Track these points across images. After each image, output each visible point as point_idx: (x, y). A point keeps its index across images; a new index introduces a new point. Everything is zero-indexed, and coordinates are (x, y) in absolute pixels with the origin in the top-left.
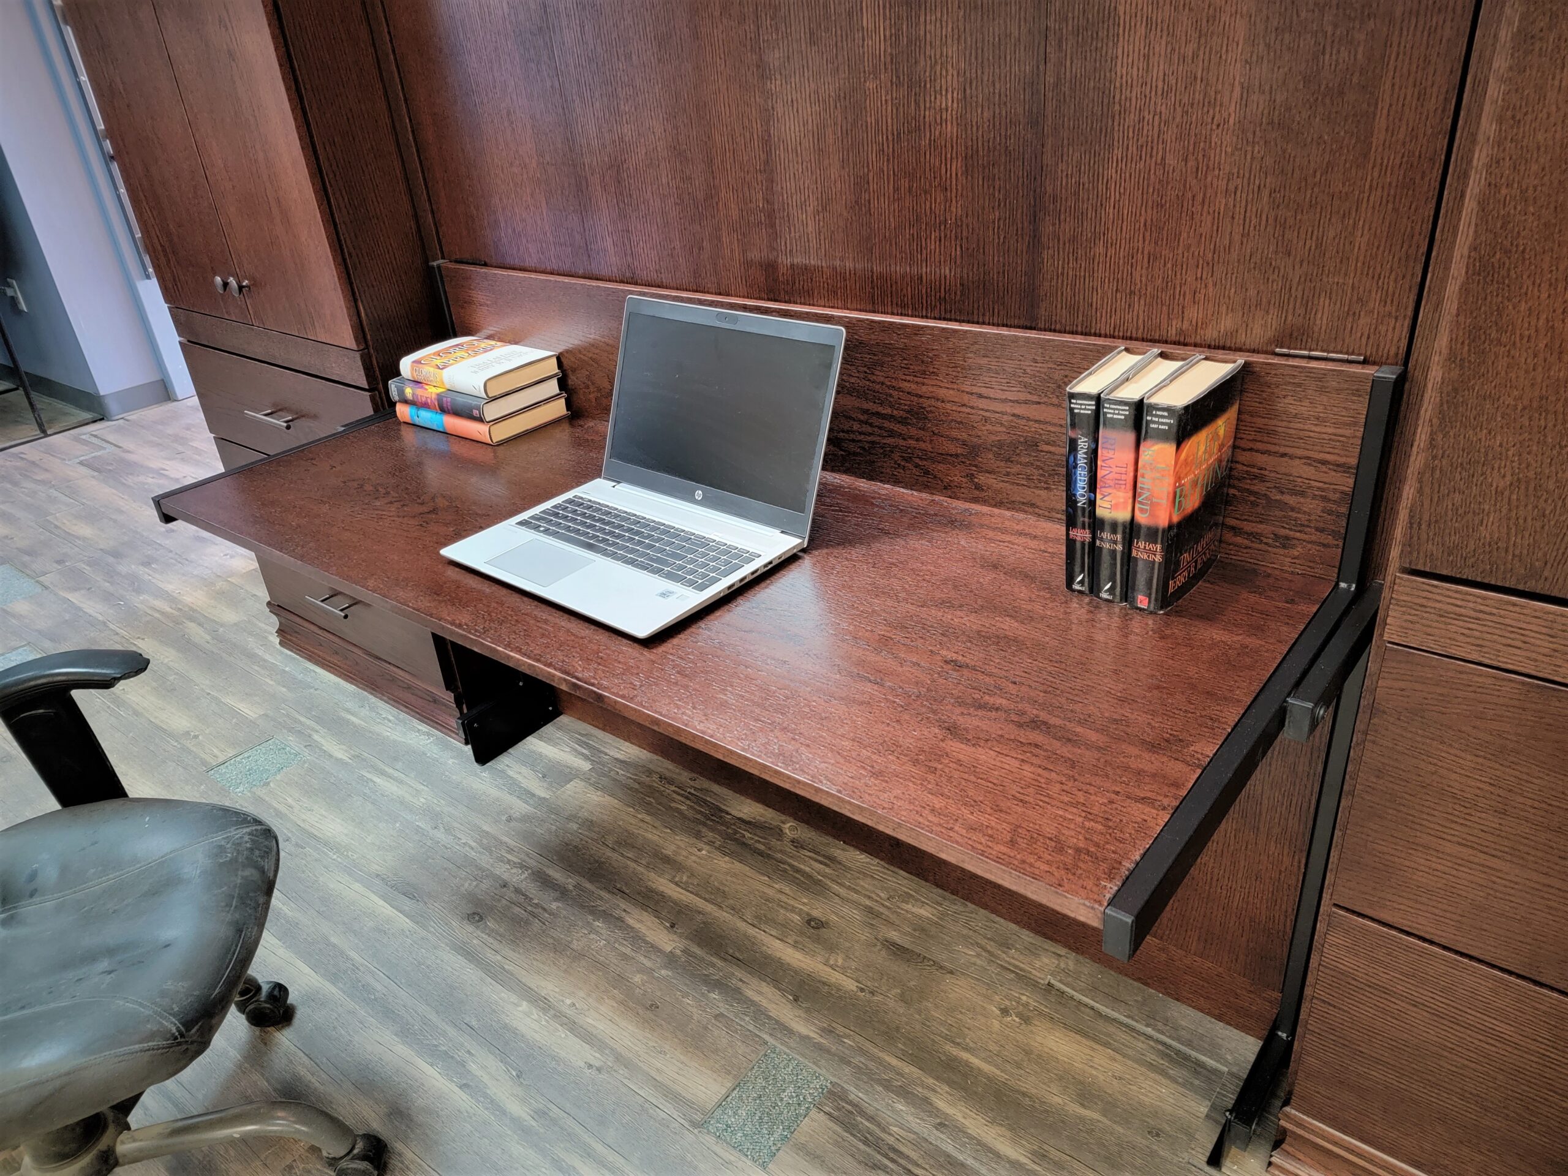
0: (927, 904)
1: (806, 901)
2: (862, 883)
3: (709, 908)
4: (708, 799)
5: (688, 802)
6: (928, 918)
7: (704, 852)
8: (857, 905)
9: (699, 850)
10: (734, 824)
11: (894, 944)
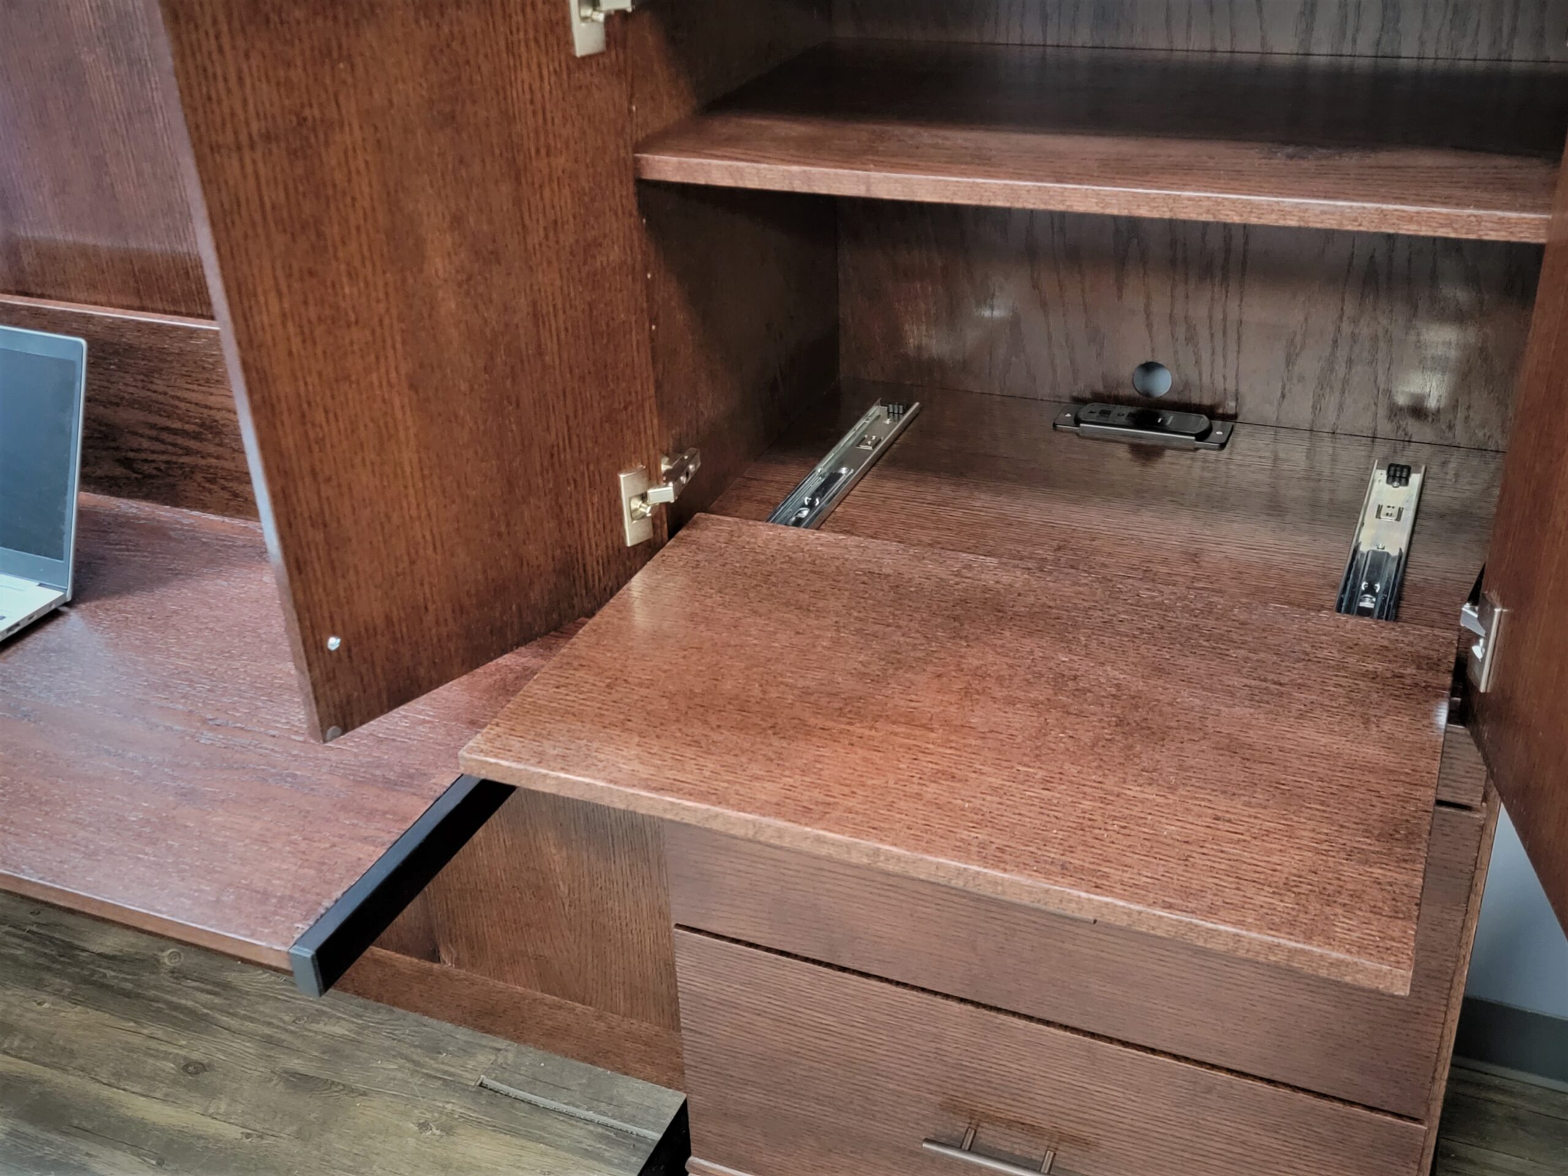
0: (344, 1019)
1: (184, 1043)
2: (261, 1009)
3: (48, 1074)
4: (57, 935)
5: (27, 944)
6: (342, 1036)
7: (46, 1005)
8: (250, 1036)
9: (39, 1004)
10: (92, 963)
11: (294, 1074)
